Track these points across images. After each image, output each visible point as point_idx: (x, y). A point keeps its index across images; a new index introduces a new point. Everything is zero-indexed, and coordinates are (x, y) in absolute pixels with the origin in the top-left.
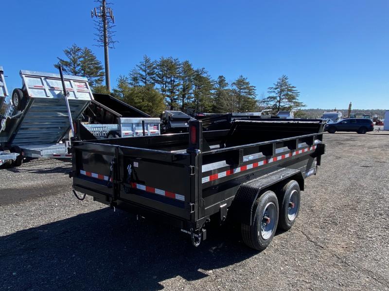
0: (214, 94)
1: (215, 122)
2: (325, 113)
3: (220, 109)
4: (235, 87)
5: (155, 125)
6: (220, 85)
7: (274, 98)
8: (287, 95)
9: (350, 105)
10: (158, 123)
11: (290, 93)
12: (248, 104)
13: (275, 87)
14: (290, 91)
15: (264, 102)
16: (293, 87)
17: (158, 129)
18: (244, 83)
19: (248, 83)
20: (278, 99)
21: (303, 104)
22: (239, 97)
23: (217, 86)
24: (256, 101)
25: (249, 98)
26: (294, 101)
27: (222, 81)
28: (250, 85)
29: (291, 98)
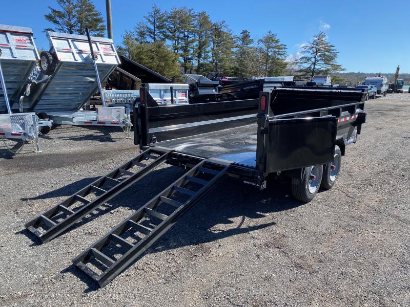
0: (236, 53)
1: (245, 88)
2: (368, 78)
3: (244, 71)
4: (262, 45)
5: (183, 92)
6: (243, 41)
7: (310, 59)
8: (324, 55)
9: (398, 69)
10: (186, 90)
11: (327, 54)
12: (277, 67)
13: (310, 45)
14: (329, 50)
15: (296, 63)
16: (332, 46)
17: (186, 97)
18: (273, 40)
19: (277, 41)
20: (313, 60)
21: (342, 68)
22: (267, 57)
23: (240, 43)
24: (286, 64)
25: (278, 59)
26: (332, 63)
27: (245, 37)
28: (279, 44)
29: (328, 60)
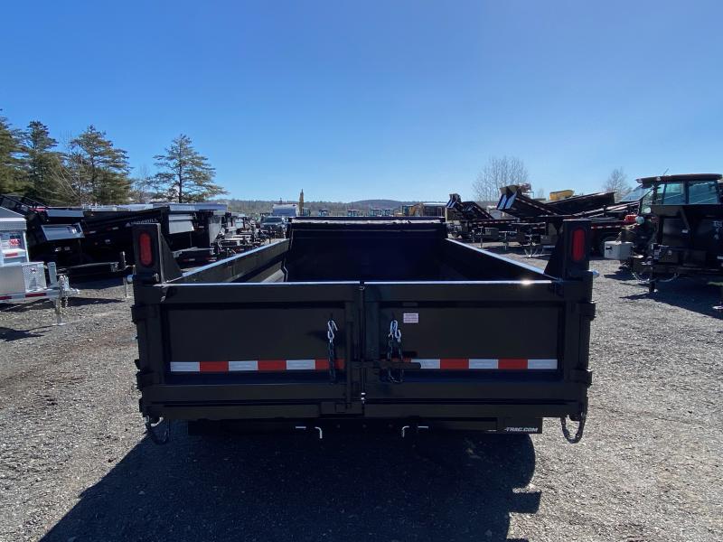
0: (22, 163)
1: (128, 225)
3: (46, 194)
4: (79, 150)
6: (35, 142)
7: (169, 177)
8: (192, 171)
9: (302, 194)
10: (21, 232)
11: (198, 169)
12: (111, 188)
13: (167, 155)
14: (198, 164)
15: (149, 183)
16: (203, 158)
17: (21, 246)
18: (100, 142)
19: (108, 144)
20: (177, 179)
21: (223, 190)
22: (95, 173)
23: (29, 144)
24: (130, 182)
25: (115, 174)
26: (207, 184)
27: (39, 133)
28: (113, 148)
29: (200, 179)
